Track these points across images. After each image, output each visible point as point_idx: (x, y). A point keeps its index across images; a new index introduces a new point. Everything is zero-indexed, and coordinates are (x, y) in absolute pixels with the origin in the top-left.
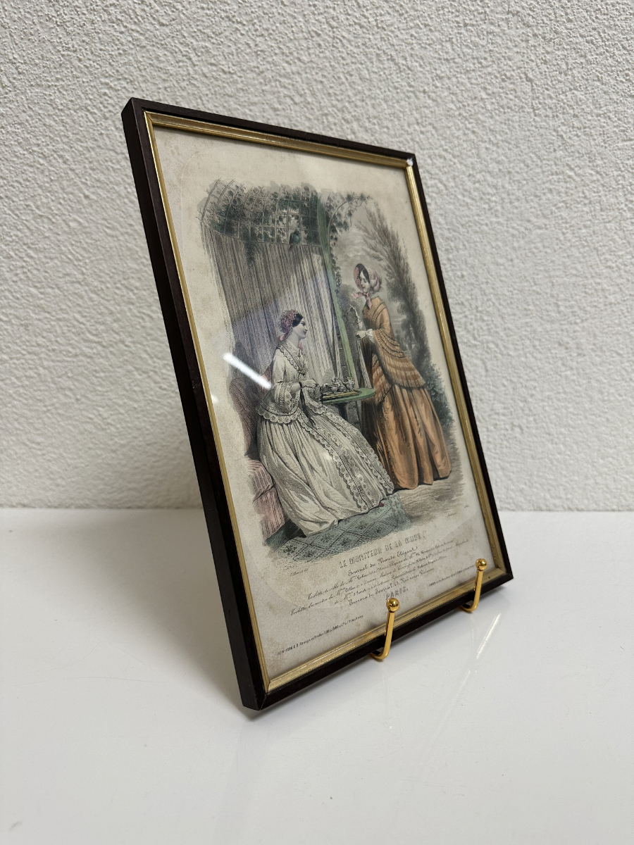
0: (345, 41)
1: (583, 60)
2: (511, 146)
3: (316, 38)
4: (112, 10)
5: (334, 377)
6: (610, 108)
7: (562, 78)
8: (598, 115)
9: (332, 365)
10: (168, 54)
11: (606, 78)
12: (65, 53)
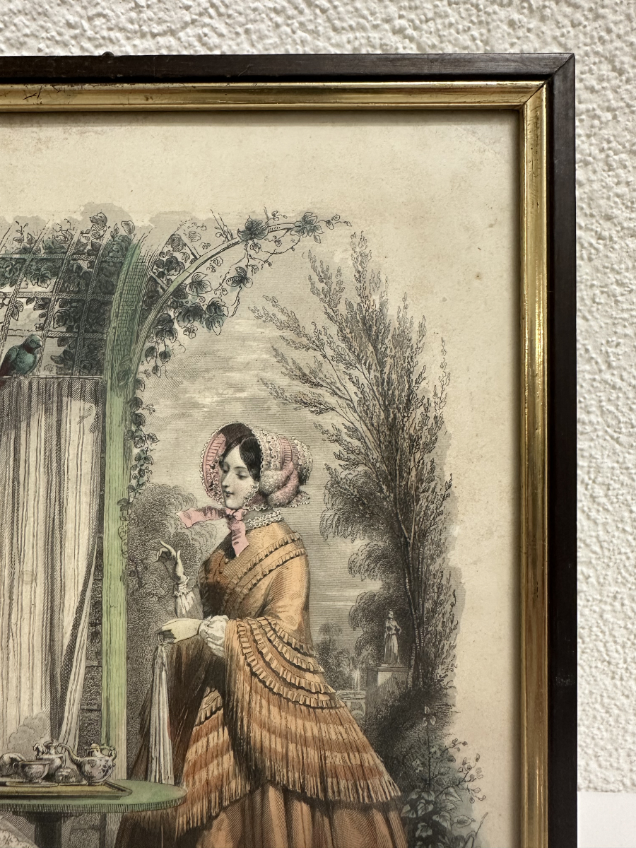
2: (578, 16)
5: (47, 738)
9: (47, 709)
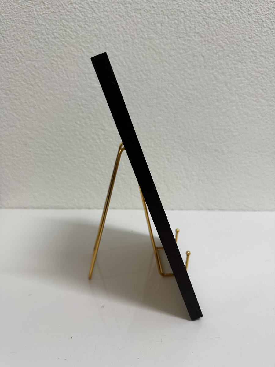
0: (137, 44)
1: (222, 49)
2: (197, 80)
3: (127, 43)
4: (55, 34)
6: (232, 66)
7: (215, 55)
8: (228, 69)
10: (75, 49)
11: (231, 55)
12: (39, 49)
